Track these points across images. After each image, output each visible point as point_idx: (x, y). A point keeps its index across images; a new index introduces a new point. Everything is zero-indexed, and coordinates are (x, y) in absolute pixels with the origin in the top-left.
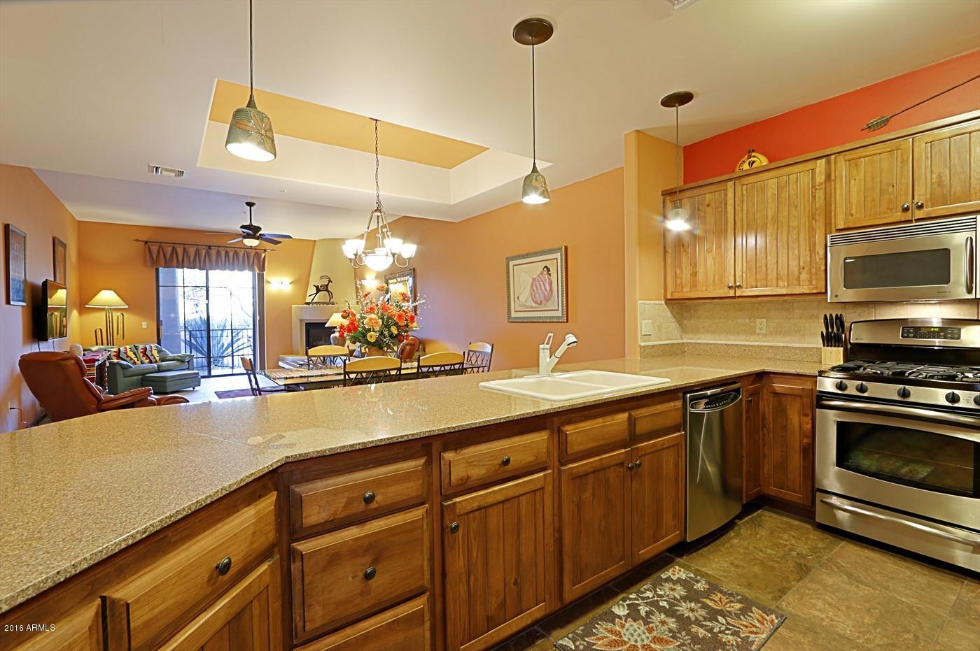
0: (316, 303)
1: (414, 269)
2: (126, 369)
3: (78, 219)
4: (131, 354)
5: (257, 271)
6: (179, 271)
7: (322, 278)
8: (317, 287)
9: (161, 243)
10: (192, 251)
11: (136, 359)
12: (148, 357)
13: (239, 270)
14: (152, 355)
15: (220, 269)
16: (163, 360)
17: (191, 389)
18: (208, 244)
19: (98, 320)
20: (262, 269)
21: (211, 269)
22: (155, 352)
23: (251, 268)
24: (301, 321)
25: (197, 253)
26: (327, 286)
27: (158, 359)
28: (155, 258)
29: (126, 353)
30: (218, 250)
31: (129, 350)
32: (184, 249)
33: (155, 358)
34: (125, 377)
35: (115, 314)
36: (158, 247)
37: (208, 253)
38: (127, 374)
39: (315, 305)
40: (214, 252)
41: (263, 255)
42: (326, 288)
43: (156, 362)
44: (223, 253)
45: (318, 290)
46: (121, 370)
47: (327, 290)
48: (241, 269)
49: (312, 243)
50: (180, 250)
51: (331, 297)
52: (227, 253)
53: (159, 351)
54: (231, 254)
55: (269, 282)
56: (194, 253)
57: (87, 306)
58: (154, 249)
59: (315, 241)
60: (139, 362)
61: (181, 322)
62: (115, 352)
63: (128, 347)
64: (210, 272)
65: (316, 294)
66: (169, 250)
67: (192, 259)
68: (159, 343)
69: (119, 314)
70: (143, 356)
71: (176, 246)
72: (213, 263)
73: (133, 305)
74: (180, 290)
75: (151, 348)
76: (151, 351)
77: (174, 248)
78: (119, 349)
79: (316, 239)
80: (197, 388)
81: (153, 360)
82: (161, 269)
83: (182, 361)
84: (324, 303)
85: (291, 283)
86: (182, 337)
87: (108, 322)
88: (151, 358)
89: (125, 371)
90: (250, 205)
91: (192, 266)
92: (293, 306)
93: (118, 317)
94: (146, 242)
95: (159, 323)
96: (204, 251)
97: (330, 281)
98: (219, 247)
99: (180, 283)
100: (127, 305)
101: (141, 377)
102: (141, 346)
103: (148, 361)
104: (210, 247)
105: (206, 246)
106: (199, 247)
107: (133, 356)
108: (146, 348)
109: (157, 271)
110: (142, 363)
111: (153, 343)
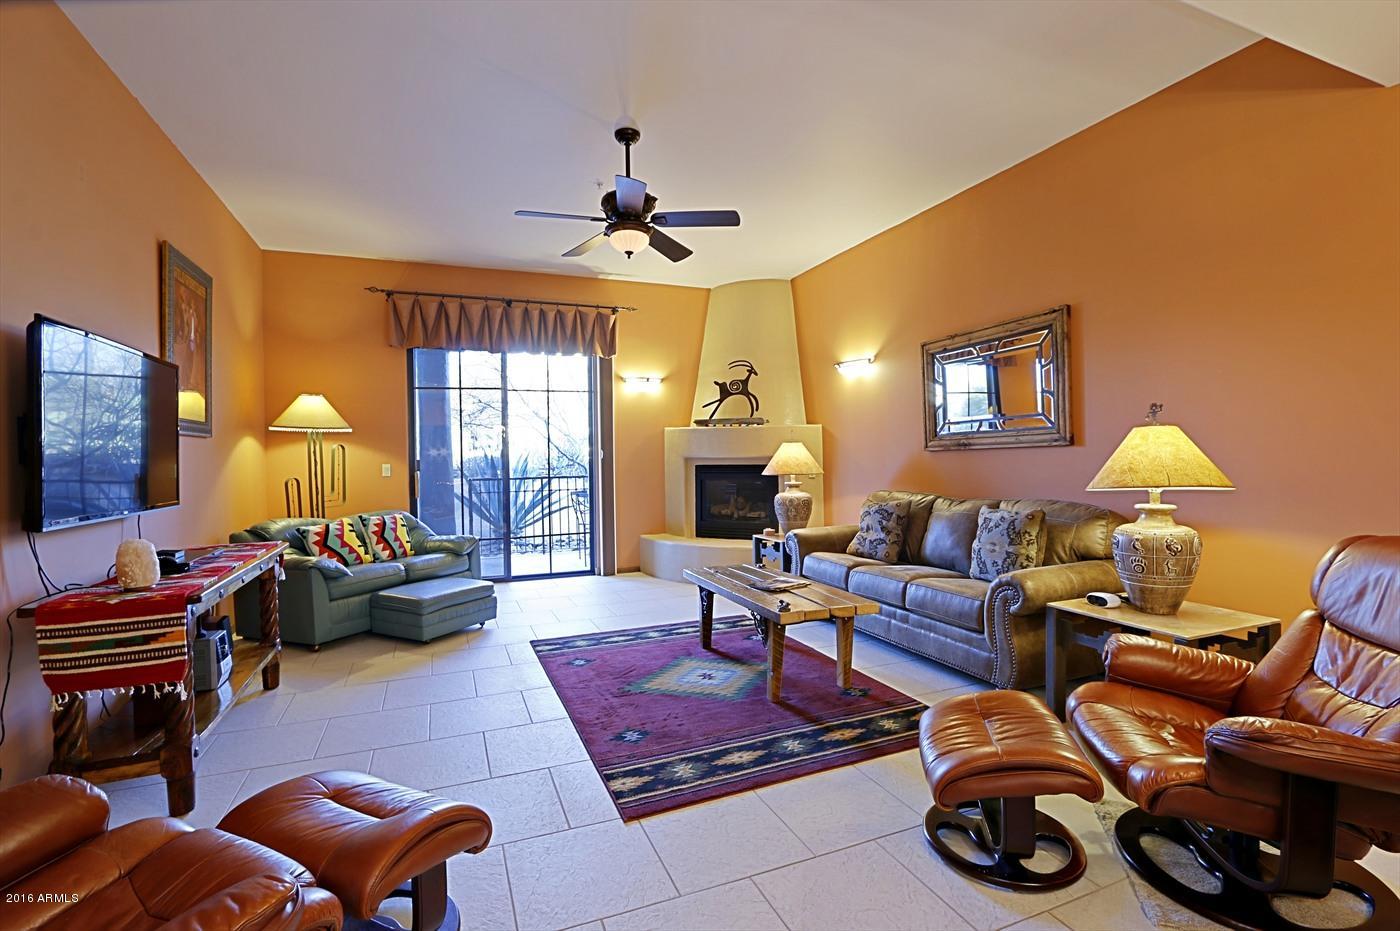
0: (720, 421)
1: (1069, 307)
2: (335, 579)
3: (262, 248)
4: (351, 539)
5: (600, 354)
6: (452, 357)
7: (734, 364)
8: (722, 386)
9: (417, 294)
10: (476, 310)
11: (361, 551)
12: (388, 545)
13: (565, 353)
14: (397, 539)
15: (528, 351)
16: (420, 550)
17: (478, 626)
18: (507, 298)
19: (293, 460)
20: (610, 348)
21: (510, 351)
22: (402, 533)
23: (589, 350)
24: (687, 460)
25: (487, 313)
26: (745, 382)
27: (408, 546)
28: (405, 327)
29: (341, 537)
30: (526, 309)
31: (347, 528)
32: (462, 307)
33: (401, 546)
34: (331, 600)
35: (329, 447)
36: (412, 300)
37: (507, 316)
38: (336, 592)
39: (719, 426)
40: (517, 312)
41: (613, 318)
42: (742, 388)
43: (405, 554)
44: (536, 314)
45: (725, 392)
46: (323, 584)
47: (746, 393)
48: (569, 351)
49: (704, 293)
50: (453, 308)
51: (756, 408)
52: (542, 314)
53: (412, 529)
54: (551, 316)
55: (622, 378)
56: (480, 313)
57: (271, 428)
58: (405, 305)
59: (709, 290)
60: (369, 558)
61: (456, 462)
62: (317, 534)
63: (346, 521)
64: (510, 356)
65: (721, 401)
66: (432, 309)
67: (476, 329)
68: (414, 512)
69: (335, 446)
70: (378, 543)
71: (445, 300)
72: (517, 338)
73: (362, 428)
74: (453, 395)
75: (395, 523)
76: (394, 530)
77: (441, 305)
78: (327, 526)
79: (712, 288)
80: (488, 624)
81: (399, 551)
82: (416, 352)
83: (457, 554)
84: (740, 422)
85: (662, 380)
86: (457, 491)
87: (314, 464)
88: (395, 545)
89: (332, 584)
90: (627, 136)
91: (476, 346)
92: (666, 429)
93: (333, 452)
94: (389, 294)
95: (413, 467)
96: (499, 311)
97: (752, 371)
98: (528, 302)
99: (453, 381)
100: (351, 427)
101: (368, 596)
102: (374, 520)
103: (387, 552)
104: (509, 303)
105: (503, 300)
106: (490, 303)
107: (355, 543)
108: (384, 523)
109: (410, 352)
110: (376, 559)
111: (400, 510)
